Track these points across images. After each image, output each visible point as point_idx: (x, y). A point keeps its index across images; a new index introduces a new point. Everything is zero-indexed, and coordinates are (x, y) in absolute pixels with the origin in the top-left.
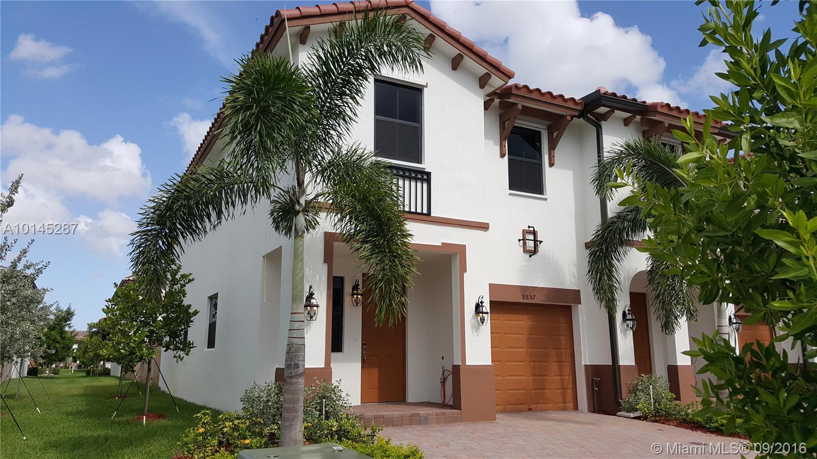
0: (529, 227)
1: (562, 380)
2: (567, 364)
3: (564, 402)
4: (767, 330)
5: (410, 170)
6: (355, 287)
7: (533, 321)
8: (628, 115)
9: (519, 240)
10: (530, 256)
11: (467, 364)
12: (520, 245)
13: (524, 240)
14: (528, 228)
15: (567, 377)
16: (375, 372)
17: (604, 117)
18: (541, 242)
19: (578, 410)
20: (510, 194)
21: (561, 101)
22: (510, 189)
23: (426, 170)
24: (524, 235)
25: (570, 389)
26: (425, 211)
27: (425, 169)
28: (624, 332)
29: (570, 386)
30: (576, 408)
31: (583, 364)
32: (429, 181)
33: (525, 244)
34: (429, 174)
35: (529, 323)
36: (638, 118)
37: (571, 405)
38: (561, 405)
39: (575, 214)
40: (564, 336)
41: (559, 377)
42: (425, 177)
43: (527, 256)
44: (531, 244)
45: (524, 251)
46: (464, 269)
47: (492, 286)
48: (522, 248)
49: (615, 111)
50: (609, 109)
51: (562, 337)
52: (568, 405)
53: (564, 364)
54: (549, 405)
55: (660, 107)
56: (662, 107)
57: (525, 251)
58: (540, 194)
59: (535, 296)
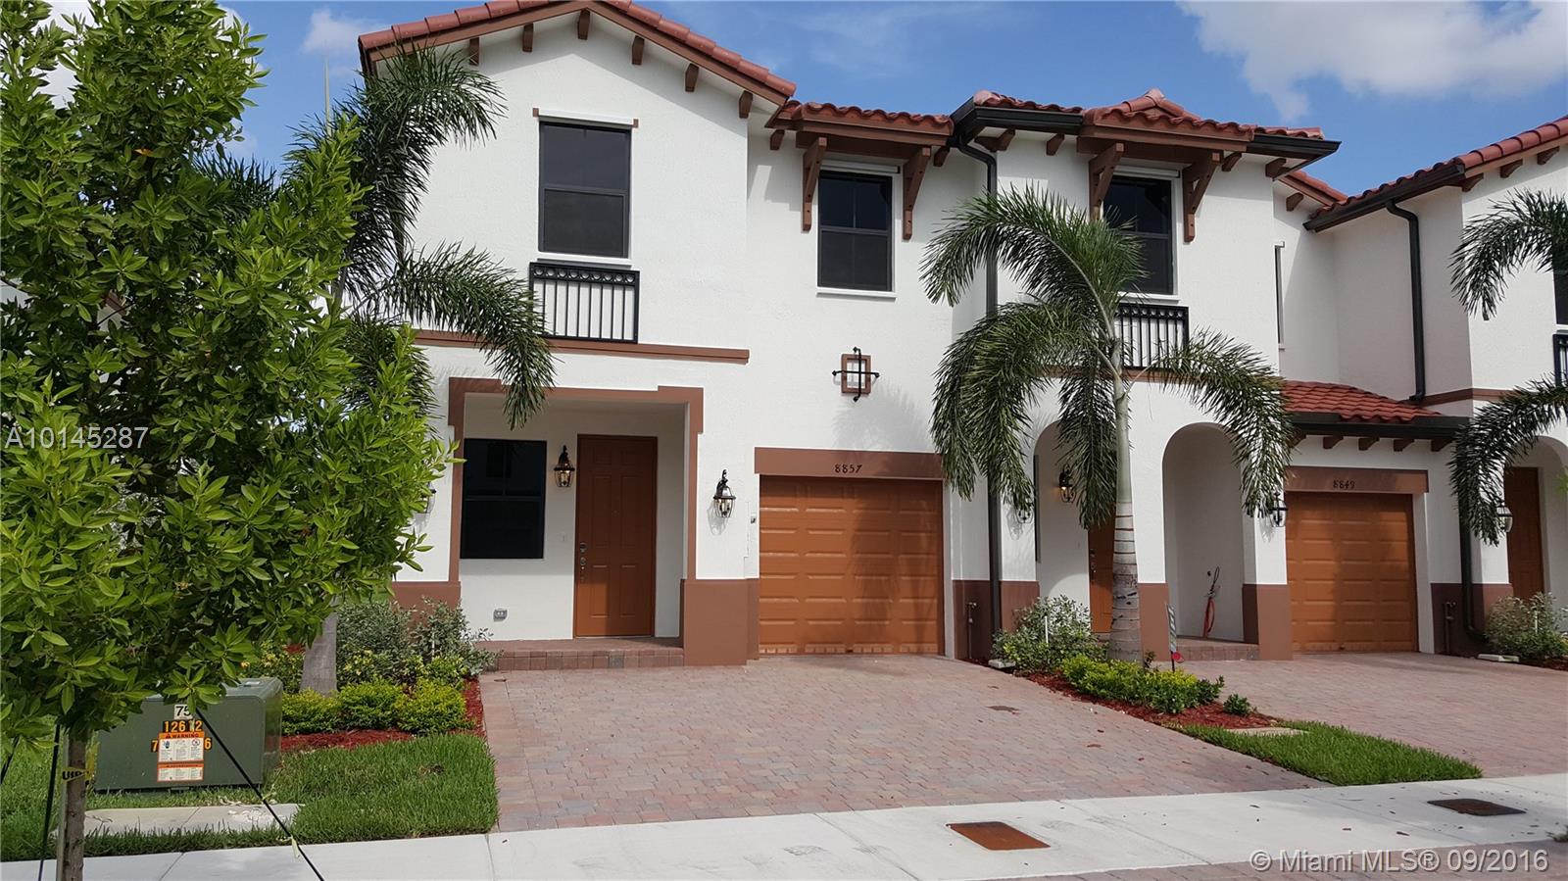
0: (855, 349)
1: (917, 606)
2: (929, 578)
3: (919, 641)
4: (1402, 521)
5: (602, 270)
6: (564, 458)
7: (866, 509)
8: (1049, 135)
9: (835, 373)
10: (855, 400)
11: (698, 577)
12: (835, 382)
13: (844, 372)
14: (853, 352)
15: (927, 601)
16: (600, 591)
17: (997, 144)
18: (877, 375)
19: (944, 655)
20: (820, 295)
21: (905, 124)
22: (819, 285)
23: (632, 269)
24: (844, 365)
25: (932, 620)
26: (629, 336)
27: (630, 266)
28: (1017, 525)
29: (934, 614)
30: (942, 652)
31: (952, 579)
32: (635, 286)
33: (844, 379)
34: (635, 275)
35: (855, 511)
36: (1070, 138)
37: (934, 647)
38: (913, 647)
39: (954, 320)
40: (926, 532)
41: (911, 601)
42: (628, 280)
43: (851, 398)
44: (853, 380)
45: (843, 392)
46: (698, 427)
47: (761, 454)
48: (840, 387)
49: (1017, 131)
50: (1005, 130)
51: (923, 535)
52: (926, 646)
53: (922, 578)
54: (888, 648)
55: (1100, 117)
56: (1105, 116)
57: (845, 391)
58: (886, 290)
59: (860, 466)
